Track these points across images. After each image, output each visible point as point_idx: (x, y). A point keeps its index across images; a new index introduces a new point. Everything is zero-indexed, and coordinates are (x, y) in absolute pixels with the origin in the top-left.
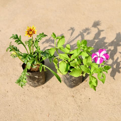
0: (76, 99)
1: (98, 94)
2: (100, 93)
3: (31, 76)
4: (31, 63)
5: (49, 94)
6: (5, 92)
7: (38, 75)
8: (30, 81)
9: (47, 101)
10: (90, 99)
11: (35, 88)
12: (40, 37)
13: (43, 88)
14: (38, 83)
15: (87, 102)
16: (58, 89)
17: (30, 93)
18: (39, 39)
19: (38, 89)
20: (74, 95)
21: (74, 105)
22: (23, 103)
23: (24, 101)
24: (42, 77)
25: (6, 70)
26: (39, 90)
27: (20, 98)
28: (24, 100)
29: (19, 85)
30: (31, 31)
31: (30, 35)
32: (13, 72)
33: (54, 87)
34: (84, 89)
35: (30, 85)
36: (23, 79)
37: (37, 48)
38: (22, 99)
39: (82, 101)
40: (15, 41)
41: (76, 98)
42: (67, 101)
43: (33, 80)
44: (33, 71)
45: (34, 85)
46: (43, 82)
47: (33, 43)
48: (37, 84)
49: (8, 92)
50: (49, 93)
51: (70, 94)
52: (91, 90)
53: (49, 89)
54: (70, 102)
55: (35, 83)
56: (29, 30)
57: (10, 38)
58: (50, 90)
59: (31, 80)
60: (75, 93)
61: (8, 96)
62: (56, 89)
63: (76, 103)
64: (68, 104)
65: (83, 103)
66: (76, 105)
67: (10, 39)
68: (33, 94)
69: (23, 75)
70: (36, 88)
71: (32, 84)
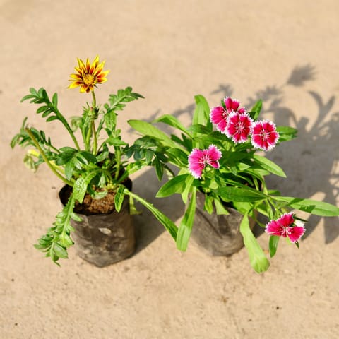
0: (232, 307)
1: (306, 292)
2: (313, 290)
3: (87, 227)
4: (89, 181)
5: (145, 290)
6: (5, 281)
7: (109, 225)
8: (86, 247)
9: (138, 312)
10: (278, 308)
11: (101, 269)
12: (119, 100)
13: (127, 269)
14: (110, 254)
15: (268, 318)
16: (175, 273)
17: (86, 284)
18: (118, 107)
19: (111, 274)
20: (226, 295)
21: (226, 328)
22: (59, 317)
23: (65, 311)
24: (125, 233)
25: (12, 211)
26: (113, 276)
27: (51, 301)
28: (63, 306)
29: (48, 255)
30: (91, 73)
31: (86, 85)
32: (33, 218)
33: (162, 268)
34: (260, 277)
35: (86, 259)
36: (60, 233)
37: (109, 133)
38: (59, 305)
39: (252, 313)
40: (39, 111)
41: (233, 304)
42: (203, 315)
43: (93, 240)
44: (95, 211)
45: (97, 258)
46: (127, 251)
48: (107, 257)
49: (13, 280)
50: (146, 286)
51: (213, 291)
52: (281, 280)
53: (146, 273)
54: (213, 319)
55: (100, 253)
56: (82, 71)
57: (21, 99)
58: (149, 278)
59: (89, 240)
60: (231, 288)
61: (13, 293)
62: (169, 276)
63: (234, 320)
64: (208, 323)
65: (258, 320)
66: (234, 326)
67: (22, 102)
68: (95, 288)
69: (60, 220)
70: (105, 269)
71: (90, 256)
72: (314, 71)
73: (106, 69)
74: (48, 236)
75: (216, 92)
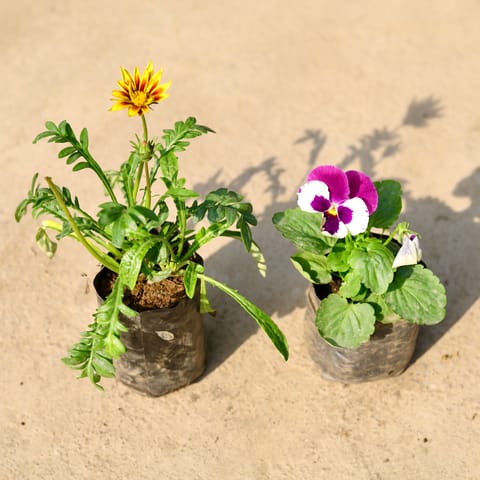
0: (358, 443)
1: (465, 414)
2: (475, 411)
3: (139, 330)
4: (144, 254)
5: (226, 426)
6: (11, 425)
7: (172, 326)
8: (134, 365)
9: (217, 458)
10: (426, 440)
11: (156, 400)
12: (179, 136)
13: (195, 398)
14: (170, 374)
15: (413, 456)
16: (269, 399)
17: (136, 422)
18: (177, 147)
19: (172, 406)
20: (348, 427)
21: (353, 475)
22: (99, 473)
23: (108, 465)
24: (194, 339)
26: (176, 409)
27: (83, 451)
28: (104, 457)
30: (142, 89)
32: (47, 331)
33: (248, 394)
34: (395, 398)
35: (133, 384)
36: (105, 336)
37: (168, 184)
38: (97, 456)
39: (389, 450)
40: (62, 154)
41: (359, 438)
42: (316, 457)
43: (146, 353)
44: (150, 306)
45: (151, 382)
46: (195, 369)
47: (152, 152)
48: (166, 380)
49: (23, 424)
50: (226, 420)
51: (328, 421)
52: (426, 400)
53: (225, 402)
54: (331, 462)
55: (156, 374)
57: (33, 139)
58: (230, 408)
59: (140, 353)
60: (353, 416)
61: (25, 442)
62: (260, 403)
63: (364, 462)
64: (324, 469)
65: (398, 460)
66: (363, 470)
67: (35, 142)
68: (150, 428)
70: (162, 399)
71: (140, 379)
72: (439, 105)
73: (165, 80)
74: (83, 344)
75: (301, 141)
